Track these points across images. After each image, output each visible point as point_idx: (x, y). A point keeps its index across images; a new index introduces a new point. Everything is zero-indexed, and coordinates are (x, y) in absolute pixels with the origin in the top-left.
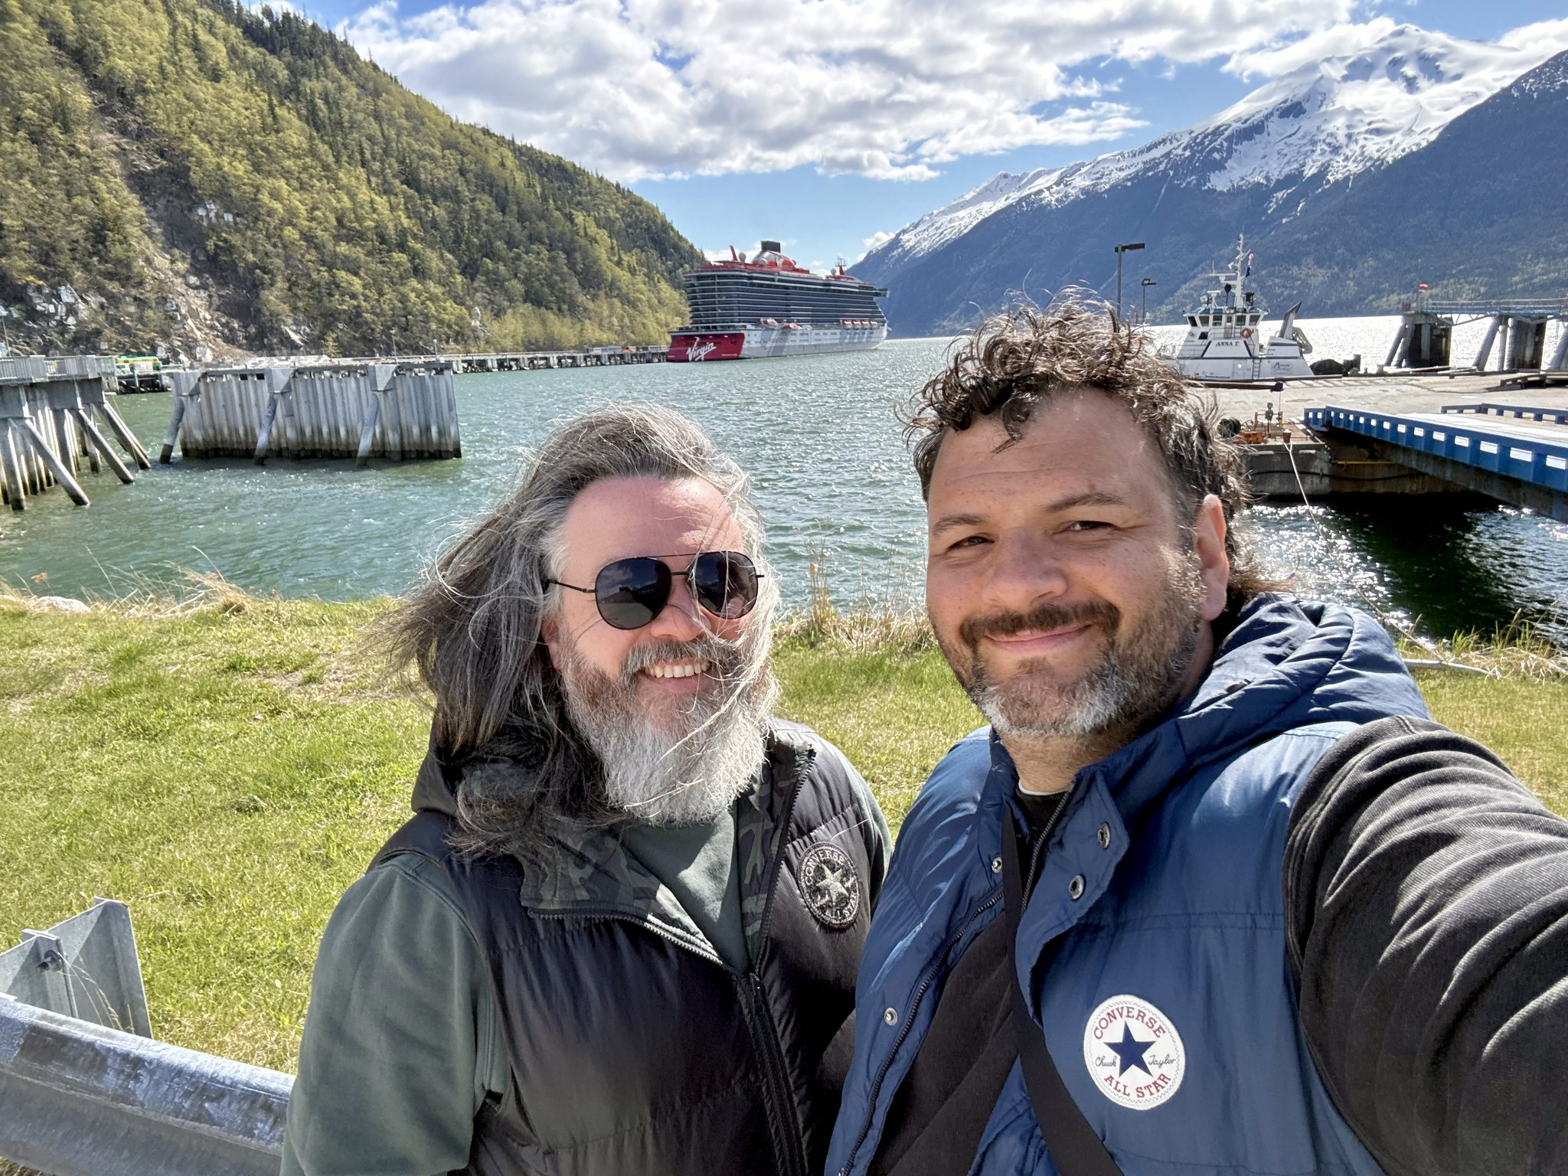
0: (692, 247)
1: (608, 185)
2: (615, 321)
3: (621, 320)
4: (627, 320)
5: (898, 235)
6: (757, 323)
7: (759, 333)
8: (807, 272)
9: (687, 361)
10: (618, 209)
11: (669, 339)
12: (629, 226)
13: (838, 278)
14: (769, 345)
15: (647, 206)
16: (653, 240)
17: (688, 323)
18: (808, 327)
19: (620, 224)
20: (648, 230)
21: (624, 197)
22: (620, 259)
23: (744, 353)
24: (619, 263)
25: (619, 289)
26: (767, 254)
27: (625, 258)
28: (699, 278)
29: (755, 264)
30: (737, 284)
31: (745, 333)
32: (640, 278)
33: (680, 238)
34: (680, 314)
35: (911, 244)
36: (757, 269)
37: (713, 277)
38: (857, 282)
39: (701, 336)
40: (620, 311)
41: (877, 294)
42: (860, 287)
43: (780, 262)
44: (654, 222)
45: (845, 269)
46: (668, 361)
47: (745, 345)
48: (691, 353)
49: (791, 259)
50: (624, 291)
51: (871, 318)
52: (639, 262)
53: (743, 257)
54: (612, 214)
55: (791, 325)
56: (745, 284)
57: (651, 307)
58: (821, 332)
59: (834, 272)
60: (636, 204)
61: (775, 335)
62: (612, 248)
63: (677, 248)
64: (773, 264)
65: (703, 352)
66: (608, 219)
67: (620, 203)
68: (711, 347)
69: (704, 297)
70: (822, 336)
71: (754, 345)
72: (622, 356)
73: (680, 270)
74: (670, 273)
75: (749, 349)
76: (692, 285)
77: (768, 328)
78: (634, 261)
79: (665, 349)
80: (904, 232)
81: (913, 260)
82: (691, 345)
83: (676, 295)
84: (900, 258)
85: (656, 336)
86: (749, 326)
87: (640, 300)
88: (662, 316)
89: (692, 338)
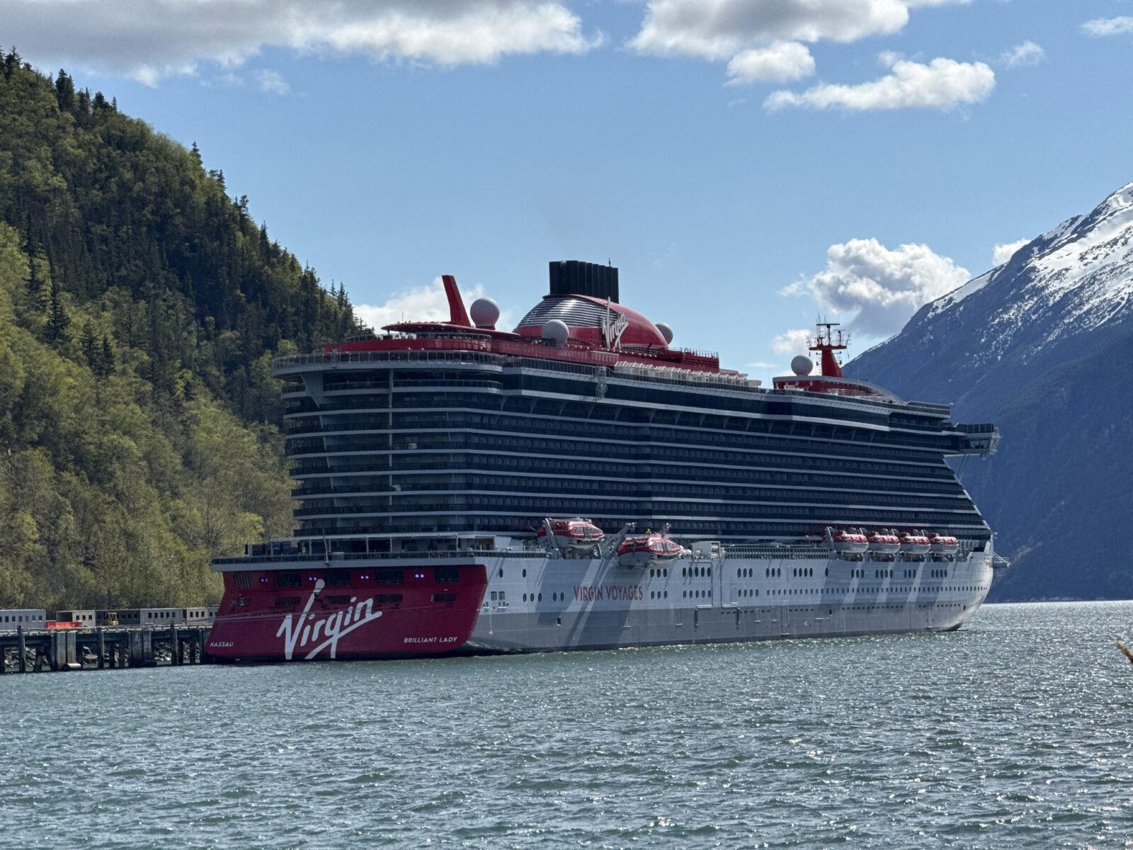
0: (309, 281)
1: (33, 83)
2: (28, 522)
3: (49, 521)
4: (69, 522)
5: (1023, 255)
6: (529, 532)
7: (537, 567)
8: (712, 364)
9: (277, 659)
10: (59, 162)
11: (216, 585)
12: (95, 214)
13: (817, 387)
14: (575, 606)
15: (162, 149)
16: (176, 262)
17: (286, 530)
18: (710, 549)
19: (66, 210)
20: (161, 227)
21: (83, 122)
22: (60, 322)
23: (482, 633)
24: (54, 334)
25: (49, 417)
26: (570, 305)
27: (78, 317)
28: (332, 379)
29: (526, 334)
30: (466, 400)
31: (489, 564)
32: (122, 383)
33: (271, 253)
34: (254, 501)
35: (1068, 284)
36: (534, 350)
37: (380, 377)
38: (883, 399)
39: (332, 576)
40: (46, 492)
41: (956, 444)
42: (894, 419)
43: (613, 331)
44: (183, 202)
45: (842, 358)
46: (208, 659)
47: (488, 607)
48: (290, 633)
49: (653, 319)
50: (65, 425)
51: (938, 523)
52: (124, 330)
53: (486, 312)
54: (39, 174)
55: (654, 540)
56: (492, 401)
57: (156, 478)
58: (759, 566)
59: (801, 365)
60: (121, 145)
61: (592, 575)
62: (34, 285)
63: (257, 286)
64: (592, 337)
65: (335, 630)
66: (27, 191)
67: (68, 142)
68: (365, 612)
69: (345, 443)
70: (760, 581)
71: (518, 606)
72: (45, 644)
73: (266, 358)
74: (230, 366)
75: (501, 619)
76: (307, 404)
77: (572, 550)
78: (104, 327)
79: (200, 619)
80: (1043, 245)
81: (1079, 340)
82: (295, 606)
83: (249, 439)
84: (1030, 332)
85: (169, 576)
86: (502, 543)
87: (120, 454)
88: (194, 510)
89: (301, 580)
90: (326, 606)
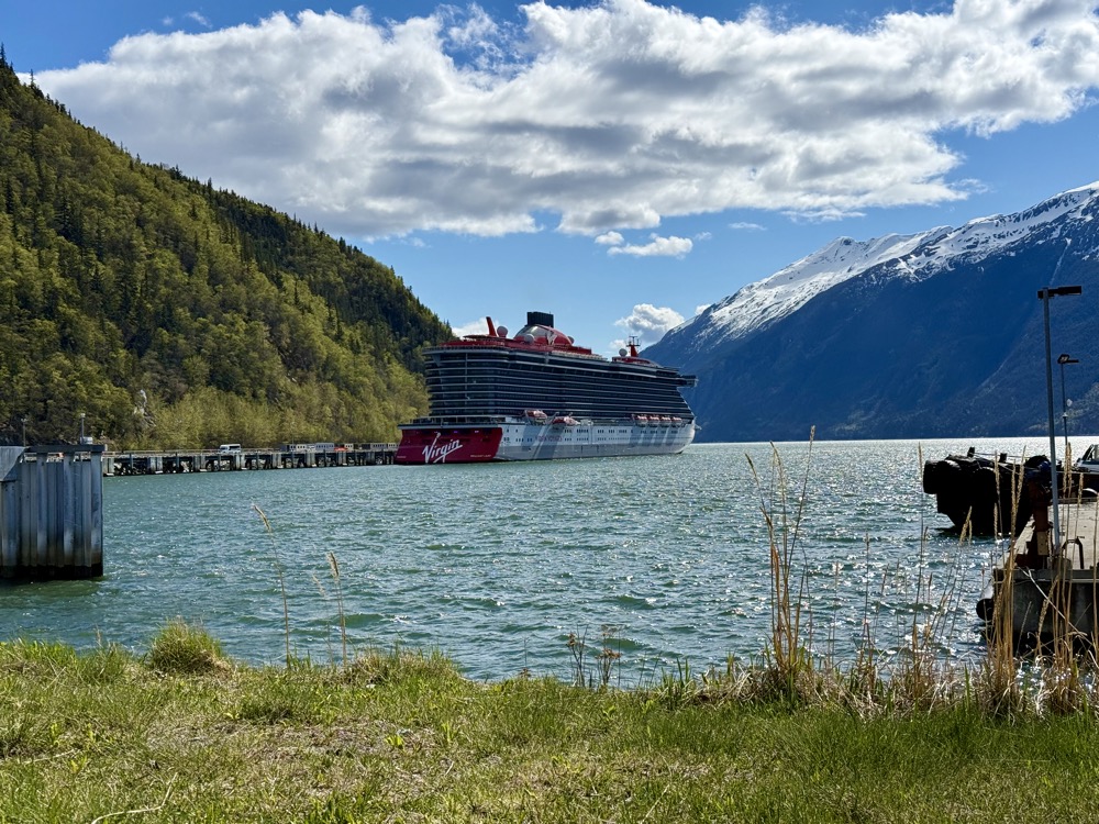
0: (435, 319)
1: (331, 242)
2: (328, 410)
3: (336, 409)
4: (343, 410)
5: (708, 311)
6: (519, 415)
7: (522, 428)
8: (589, 352)
9: (423, 463)
10: (340, 272)
11: (399, 435)
12: (355, 292)
13: (629, 360)
14: (536, 443)
15: (379, 268)
16: (385, 311)
17: (426, 414)
18: (587, 422)
19: (342, 291)
20: (379, 298)
21: (349, 257)
22: (340, 333)
23: (500, 454)
24: (338, 338)
25: (336, 370)
26: (535, 328)
27: (347, 332)
28: (443, 356)
29: (518, 340)
30: (495, 364)
31: (503, 427)
32: (364, 357)
33: (421, 308)
34: (414, 403)
35: (725, 322)
36: (520, 346)
37: (462, 356)
38: (654, 366)
39: (443, 431)
40: (335, 398)
41: (682, 383)
42: (658, 373)
43: (551, 339)
44: (387, 288)
45: (638, 350)
46: (397, 462)
47: (503, 444)
48: (427, 453)
49: (567, 335)
50: (342, 373)
51: (674, 413)
52: (364, 337)
53: (503, 331)
54: (332, 277)
55: (566, 419)
56: (505, 365)
57: (377, 393)
58: (606, 429)
59: (623, 352)
60: (364, 266)
61: (543, 431)
62: (330, 319)
63: (415, 321)
64: (543, 341)
65: (444, 452)
66: (328, 283)
67: (344, 265)
68: (456, 445)
69: (449, 381)
70: (607, 434)
71: (514, 443)
72: (334, 456)
73: (419, 348)
74: (405, 351)
75: (508, 448)
76: (434, 366)
77: (535, 422)
78: (357, 336)
79: (393, 447)
80: (715, 307)
81: (727, 343)
82: (430, 443)
83: (412, 379)
84: (710, 340)
85: (380, 429)
86: (508, 419)
87: (362, 384)
88: (391, 406)
89: (431, 433)
90: (441, 443)
